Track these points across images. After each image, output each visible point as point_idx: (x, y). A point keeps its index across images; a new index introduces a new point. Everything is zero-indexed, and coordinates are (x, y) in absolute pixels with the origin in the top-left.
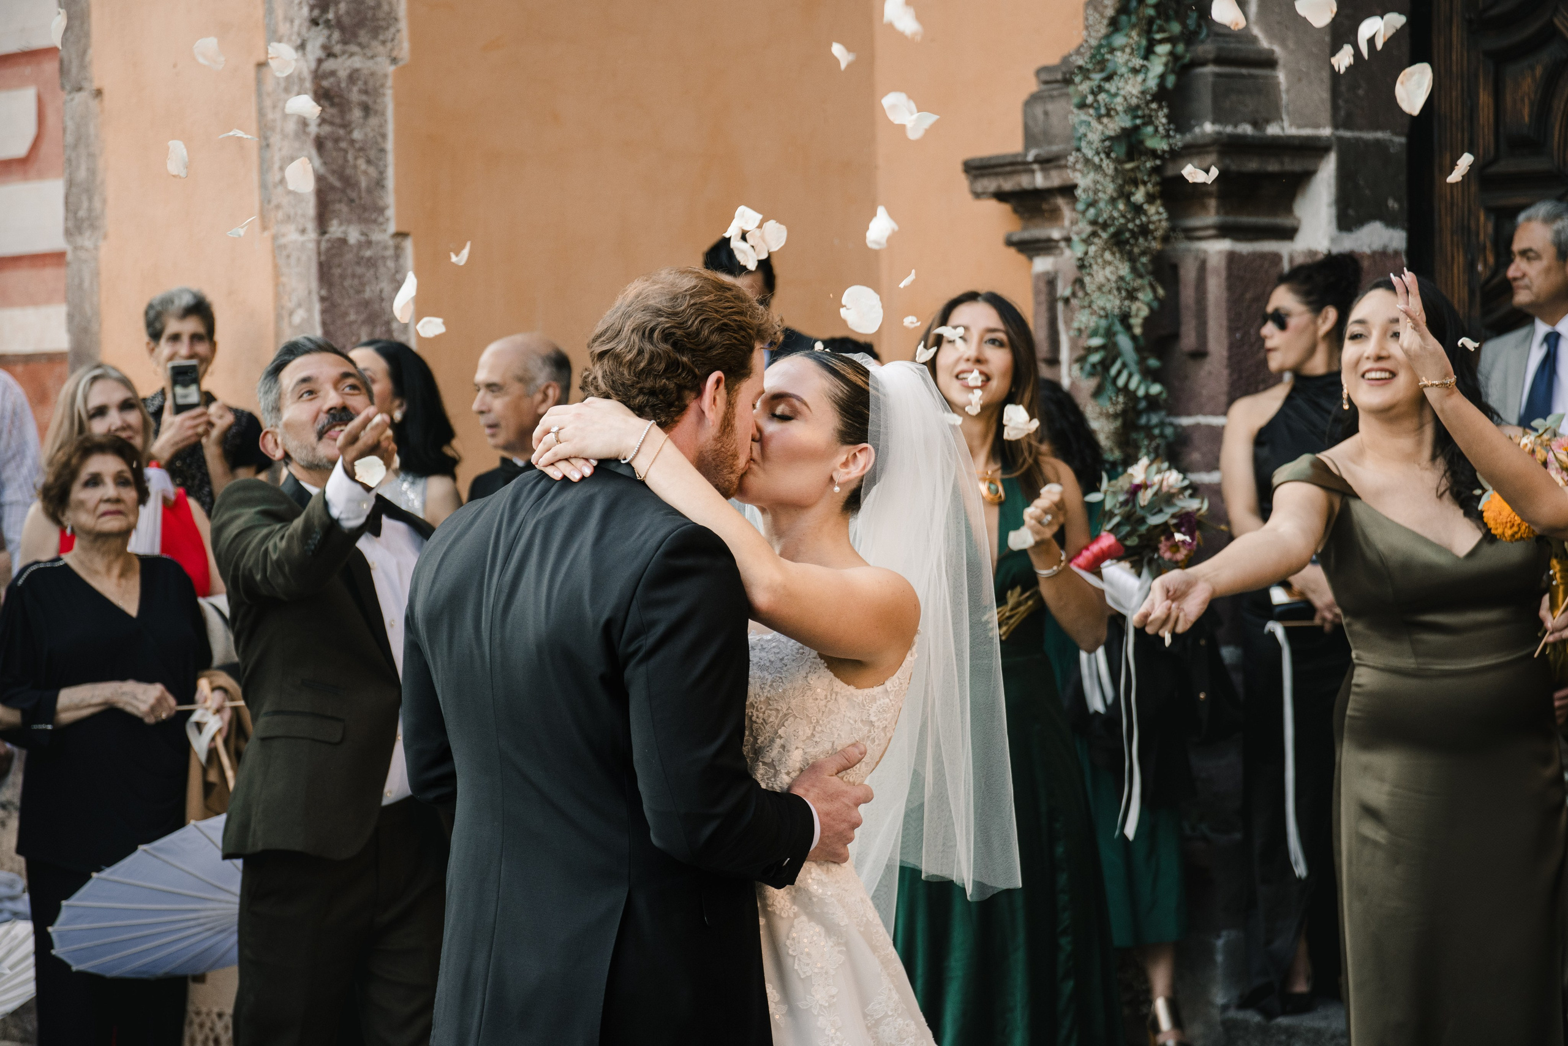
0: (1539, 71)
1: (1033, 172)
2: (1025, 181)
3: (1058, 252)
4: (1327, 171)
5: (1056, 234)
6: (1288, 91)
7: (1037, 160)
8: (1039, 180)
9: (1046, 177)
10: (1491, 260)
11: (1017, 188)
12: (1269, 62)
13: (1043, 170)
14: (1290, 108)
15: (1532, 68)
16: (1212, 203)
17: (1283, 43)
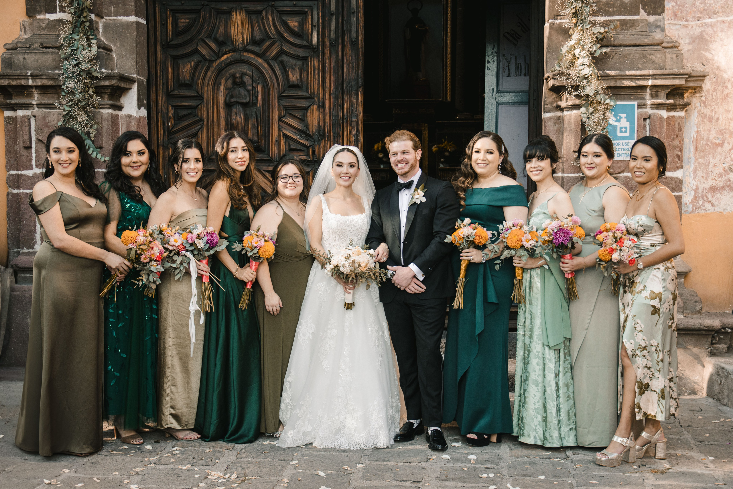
0: (193, 63)
1: (28, 79)
2: (23, 82)
3: (32, 108)
4: (135, 87)
5: (34, 102)
6: (117, 60)
7: (31, 75)
8: (30, 82)
9: (33, 82)
10: (173, 122)
11: (19, 84)
12: (110, 50)
13: (32, 79)
14: (118, 66)
15: (190, 62)
16: (106, 96)
17: (115, 44)
